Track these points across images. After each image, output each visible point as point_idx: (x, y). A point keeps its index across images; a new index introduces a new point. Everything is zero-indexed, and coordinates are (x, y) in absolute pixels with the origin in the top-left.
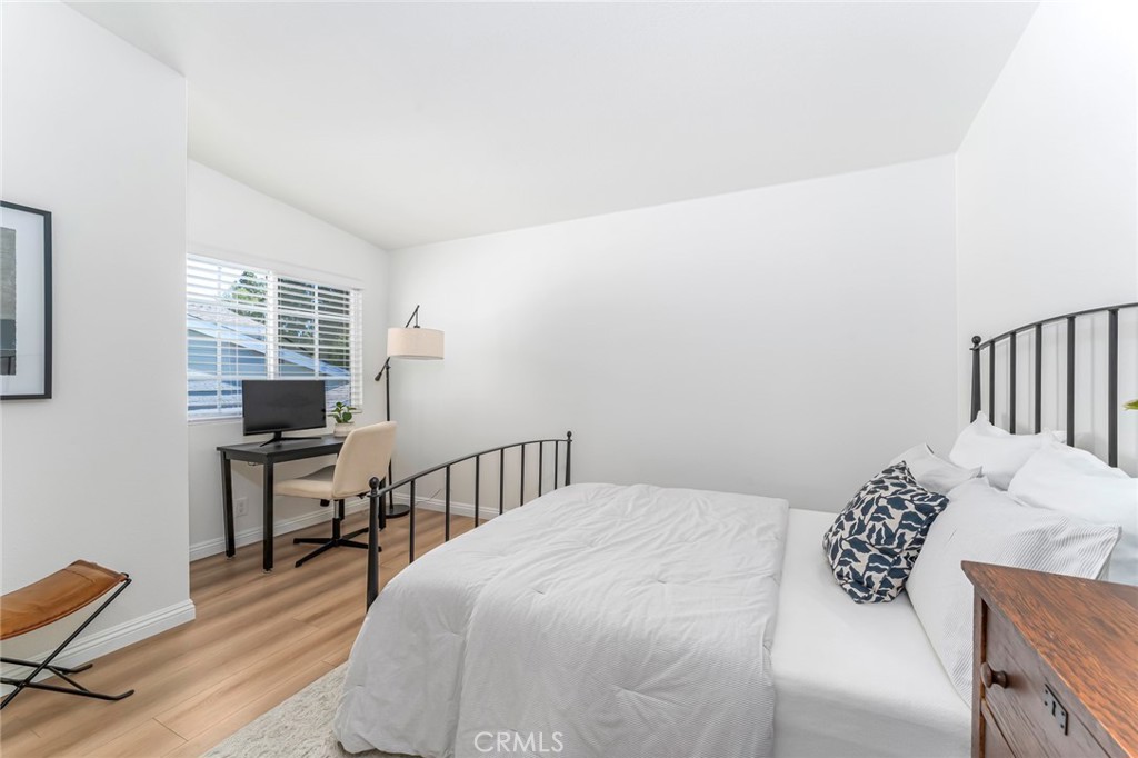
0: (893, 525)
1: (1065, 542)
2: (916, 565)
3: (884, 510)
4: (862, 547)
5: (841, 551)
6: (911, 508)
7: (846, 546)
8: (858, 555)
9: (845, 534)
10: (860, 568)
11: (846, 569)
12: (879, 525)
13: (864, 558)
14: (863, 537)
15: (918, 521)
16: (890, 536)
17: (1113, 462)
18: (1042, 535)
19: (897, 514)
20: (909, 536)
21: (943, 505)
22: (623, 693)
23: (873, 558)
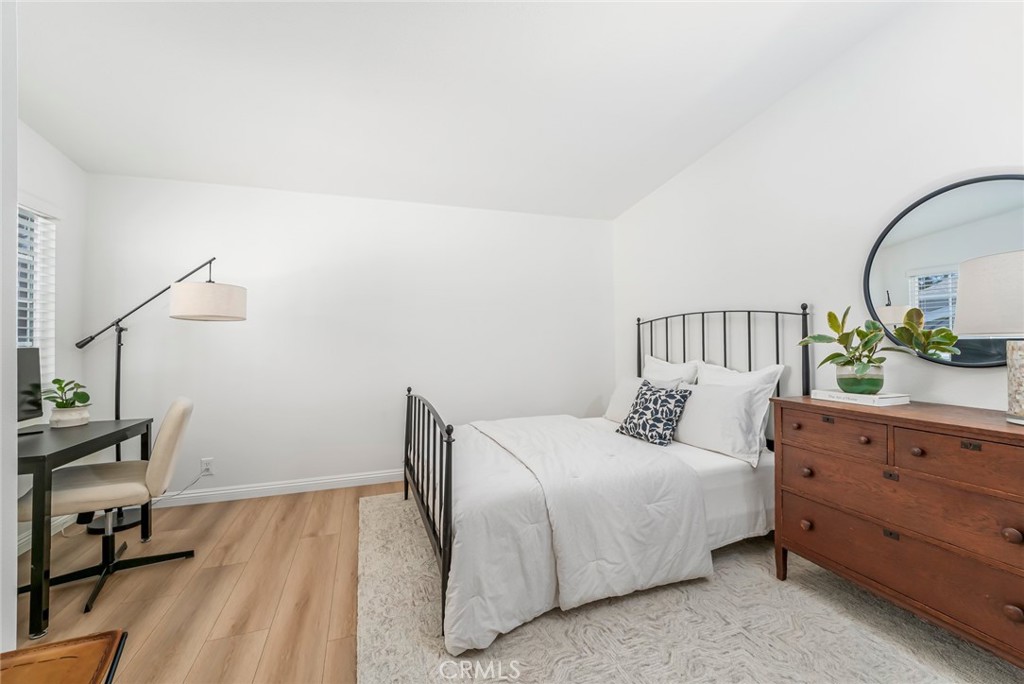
0: (671, 407)
1: (758, 393)
2: (679, 424)
3: (666, 401)
4: (658, 420)
5: (648, 426)
6: (678, 397)
7: (651, 422)
8: (658, 425)
9: (649, 416)
10: (660, 431)
11: (654, 433)
12: (665, 409)
13: (661, 425)
14: (659, 416)
15: (681, 402)
16: (671, 411)
17: (725, 366)
18: (750, 392)
19: (672, 401)
20: (678, 410)
21: (690, 393)
22: (648, 507)
23: (665, 425)
